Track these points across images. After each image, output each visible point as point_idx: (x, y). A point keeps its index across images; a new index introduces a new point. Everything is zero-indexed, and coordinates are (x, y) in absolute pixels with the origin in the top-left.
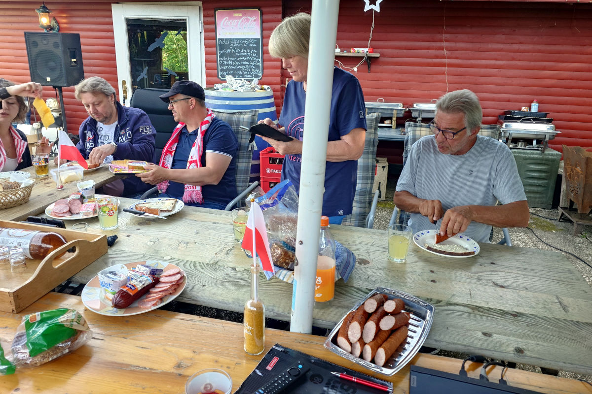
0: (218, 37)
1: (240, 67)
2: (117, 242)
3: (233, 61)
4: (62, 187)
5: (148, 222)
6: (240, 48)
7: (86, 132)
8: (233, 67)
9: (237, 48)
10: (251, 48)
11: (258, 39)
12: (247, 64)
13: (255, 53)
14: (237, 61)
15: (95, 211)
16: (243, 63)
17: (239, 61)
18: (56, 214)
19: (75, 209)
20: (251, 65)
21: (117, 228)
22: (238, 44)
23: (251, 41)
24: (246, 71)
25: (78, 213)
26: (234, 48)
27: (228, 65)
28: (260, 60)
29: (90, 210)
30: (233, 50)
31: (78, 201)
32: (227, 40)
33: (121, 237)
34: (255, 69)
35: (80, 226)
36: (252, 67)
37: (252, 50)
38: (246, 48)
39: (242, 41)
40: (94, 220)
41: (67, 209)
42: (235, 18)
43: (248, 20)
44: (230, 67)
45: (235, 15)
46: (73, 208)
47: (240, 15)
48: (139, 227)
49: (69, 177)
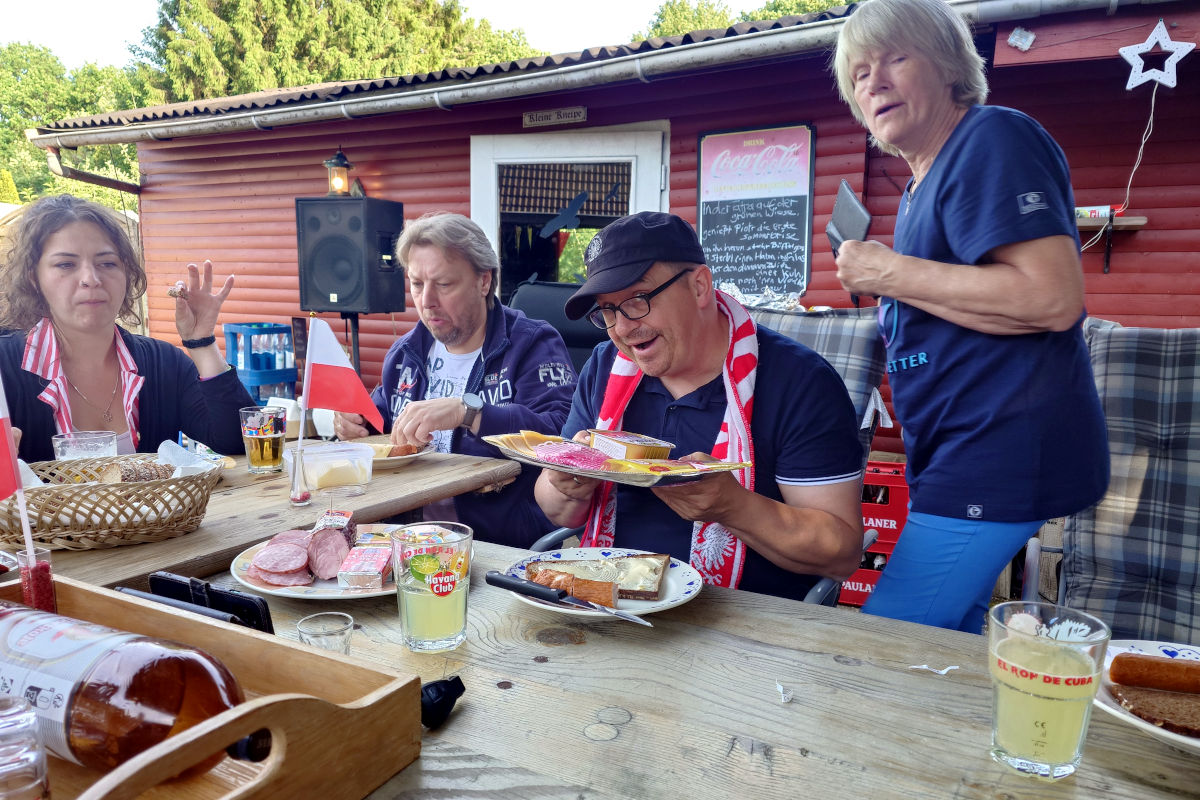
0: (704, 198)
1: (753, 267)
3: (735, 253)
4: (305, 497)
5: (574, 633)
6: (756, 222)
7: (400, 367)
8: (735, 269)
9: (747, 221)
10: (782, 220)
11: (801, 199)
12: (770, 260)
13: (791, 231)
14: (746, 253)
15: (387, 575)
16: (761, 257)
17: (751, 253)
18: (263, 574)
19: (324, 564)
20: (781, 261)
21: (463, 646)
22: (751, 212)
23: (784, 204)
24: (767, 277)
25: (333, 579)
26: (740, 221)
27: (723, 264)
28: (805, 249)
29: (374, 569)
30: (737, 227)
31: (340, 537)
32: (723, 204)
34: (791, 271)
36: (782, 266)
37: (786, 226)
38: (770, 222)
39: (760, 206)
40: (381, 607)
41: (299, 562)
42: (748, 150)
43: (779, 153)
44: (728, 269)
45: (747, 143)
46: (321, 559)
47: (762, 142)
48: (542, 649)
49: (333, 472)
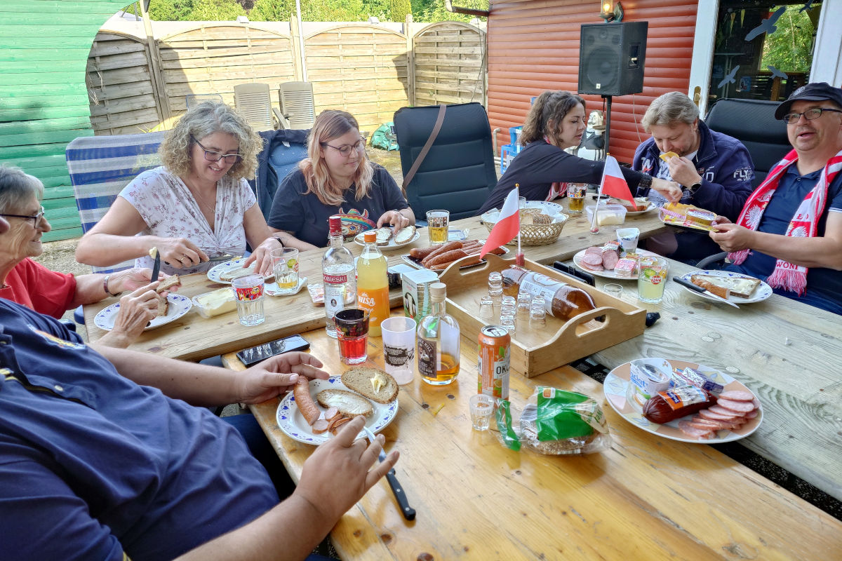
2: (658, 324)
4: (596, 231)
5: (707, 305)
7: (644, 159)
15: (634, 272)
18: (585, 264)
19: (609, 264)
21: (661, 303)
25: (612, 270)
29: (628, 270)
31: (615, 254)
33: (665, 317)
35: (612, 288)
40: (632, 284)
41: (599, 262)
46: (607, 262)
48: (692, 309)
49: (608, 218)
